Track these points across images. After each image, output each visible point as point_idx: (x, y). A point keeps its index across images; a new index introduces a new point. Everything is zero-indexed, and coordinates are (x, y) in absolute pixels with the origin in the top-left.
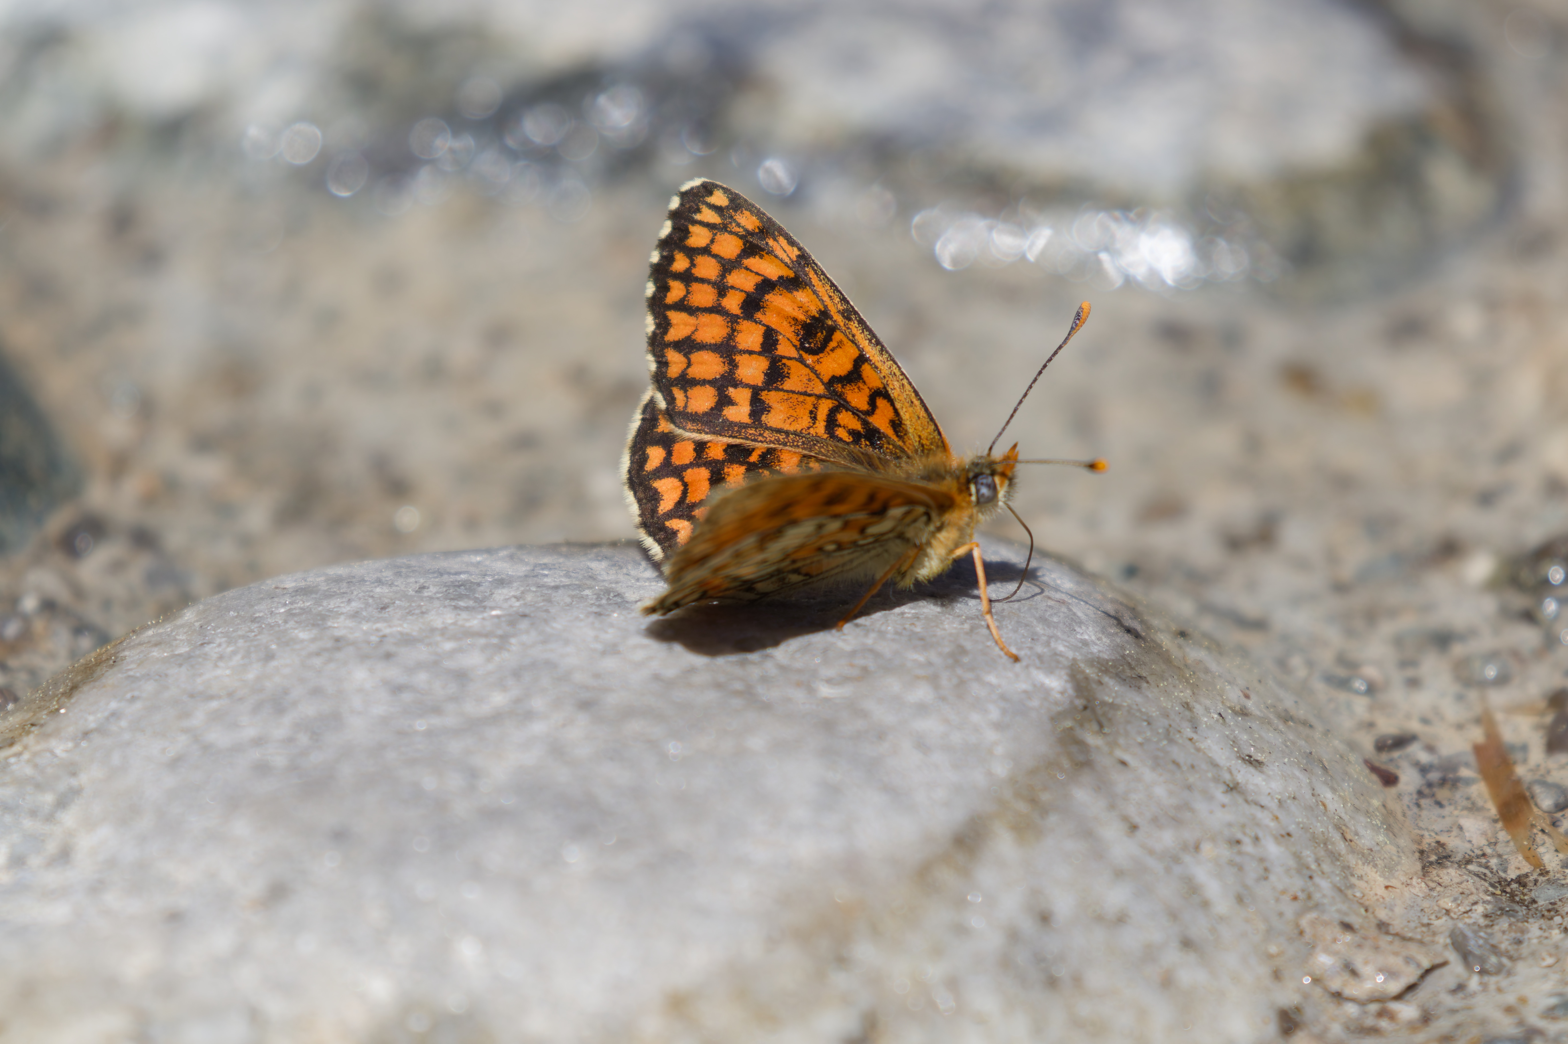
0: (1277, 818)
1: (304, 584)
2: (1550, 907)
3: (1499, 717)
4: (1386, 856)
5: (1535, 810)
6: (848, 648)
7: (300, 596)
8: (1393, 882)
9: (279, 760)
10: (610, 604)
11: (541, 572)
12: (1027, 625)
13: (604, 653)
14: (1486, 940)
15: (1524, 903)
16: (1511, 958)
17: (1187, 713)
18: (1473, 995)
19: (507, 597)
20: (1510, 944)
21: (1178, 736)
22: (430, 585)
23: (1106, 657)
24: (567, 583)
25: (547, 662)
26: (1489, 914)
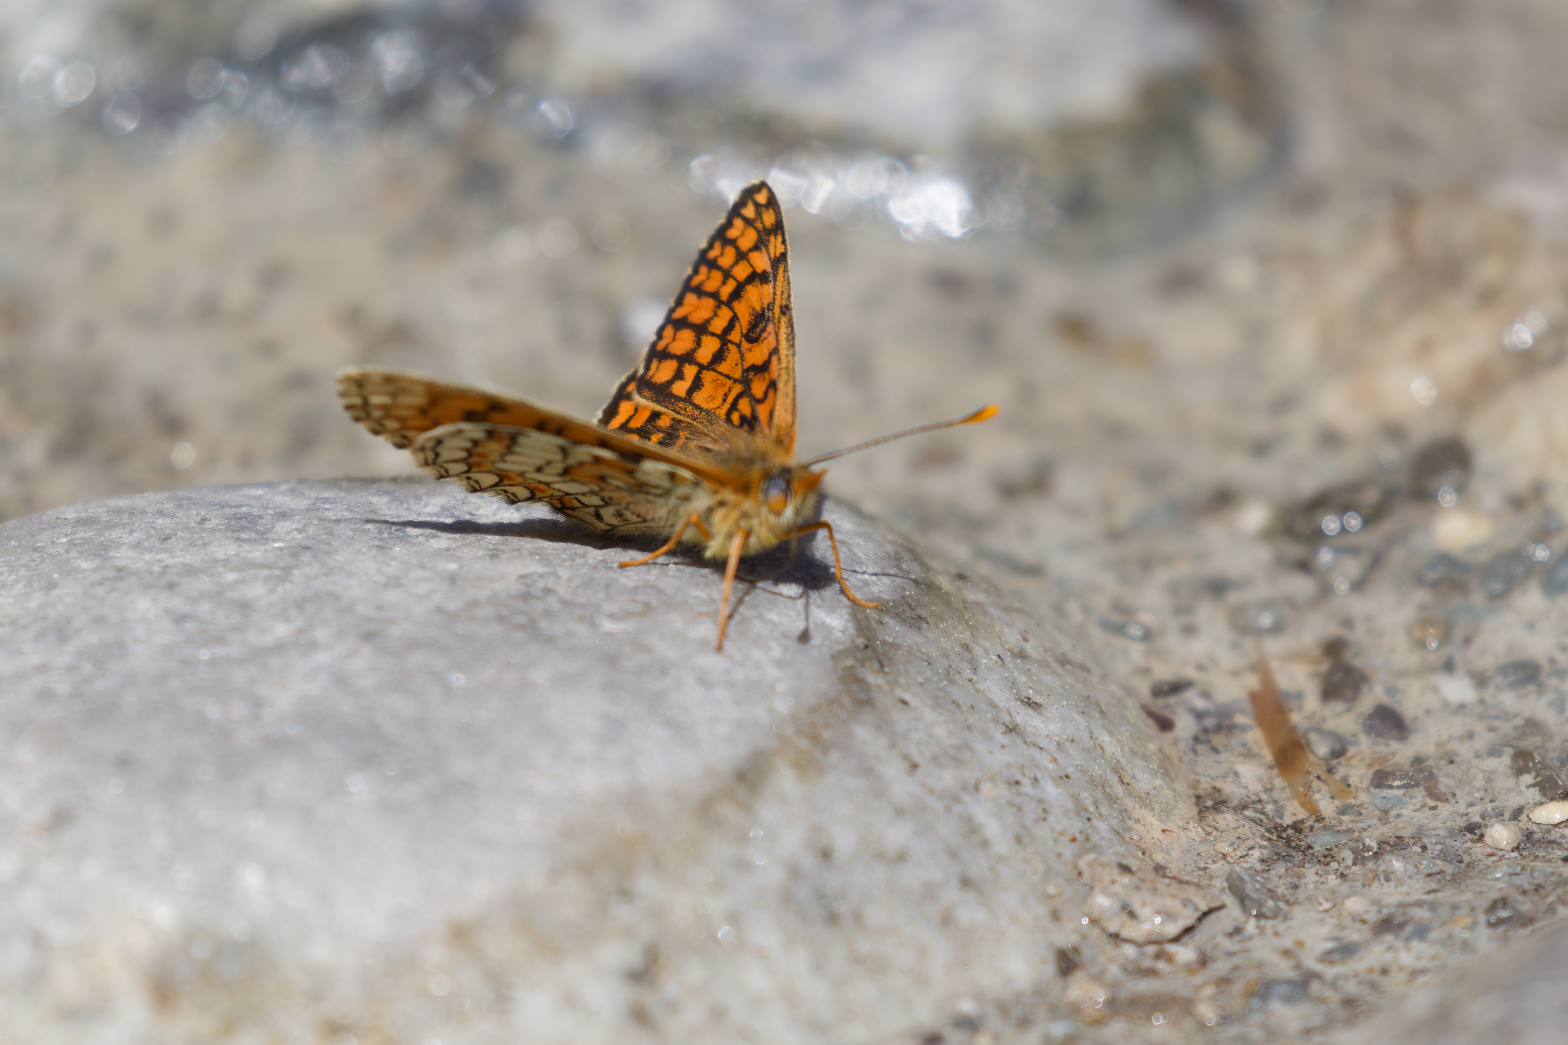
0: (1056, 760)
1: (85, 515)
2: (1326, 853)
3: (1275, 664)
4: (1162, 800)
5: (1311, 757)
6: (630, 584)
7: (82, 527)
8: (1170, 826)
9: (63, 688)
10: (392, 538)
11: (322, 505)
13: (386, 586)
14: (1263, 885)
15: (1300, 849)
16: (1287, 902)
17: (967, 654)
18: (1250, 938)
19: (289, 530)
20: (1286, 889)
21: (957, 677)
22: (211, 517)
23: (886, 597)
24: (348, 517)
25: (330, 594)
26: (1266, 859)
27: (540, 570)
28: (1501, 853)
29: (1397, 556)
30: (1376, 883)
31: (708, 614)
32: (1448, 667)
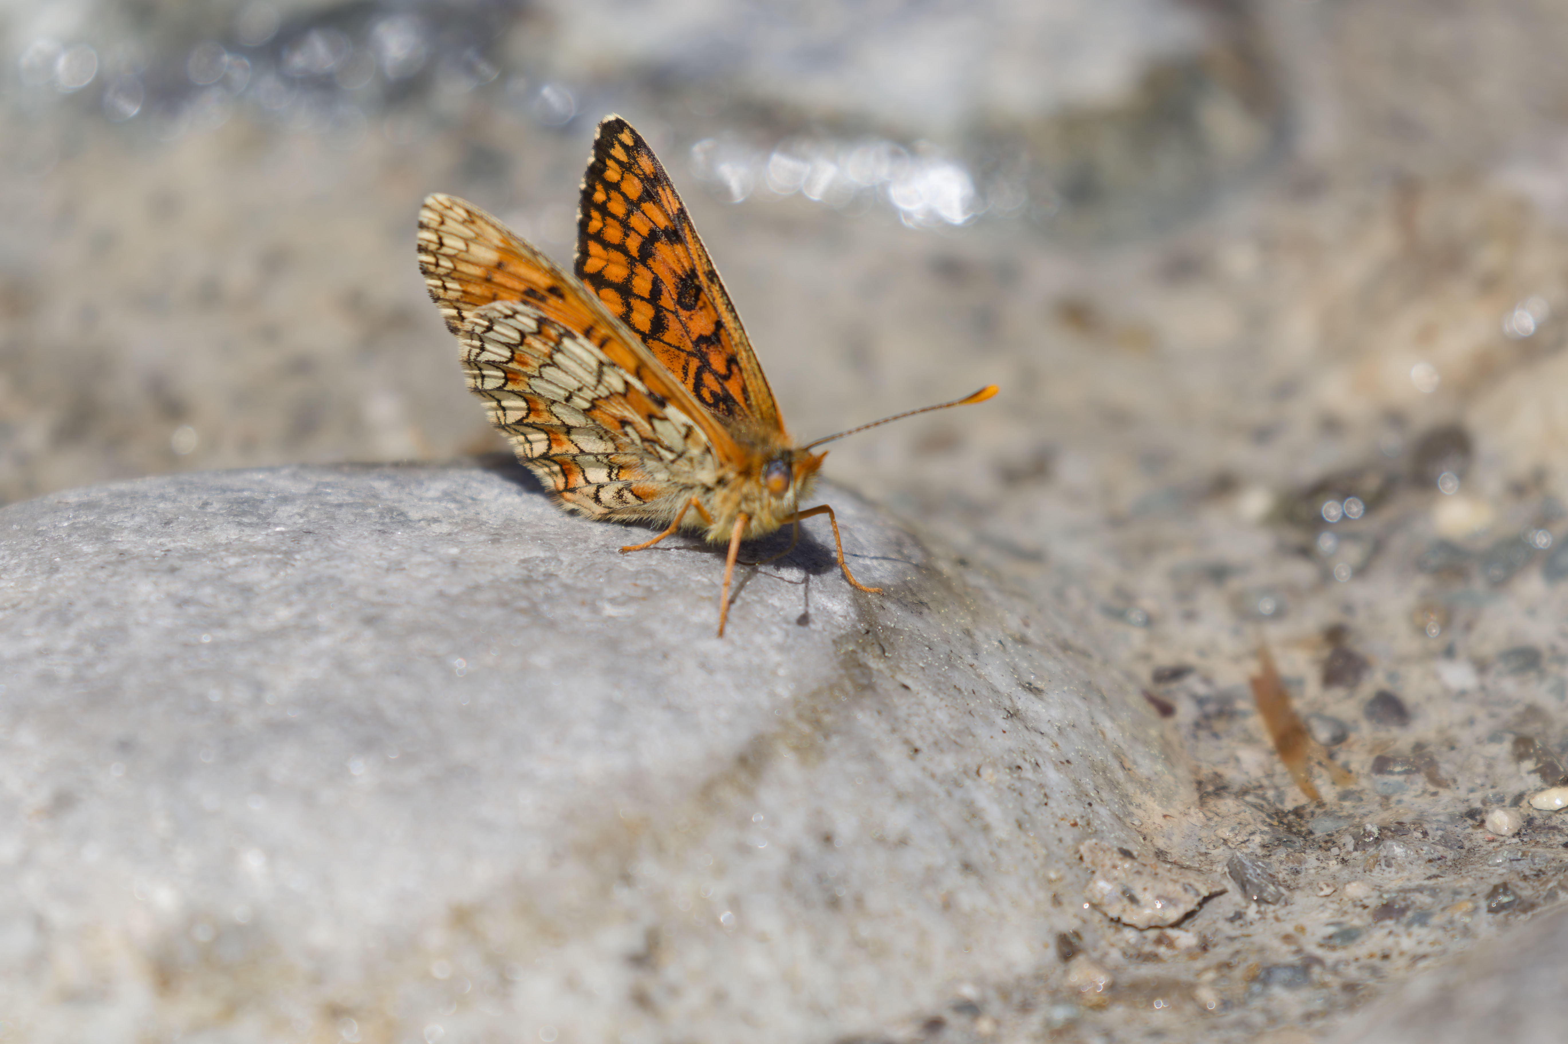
0: (1057, 745)
1: (86, 499)
2: (1327, 838)
3: (1276, 651)
4: (1164, 785)
5: (1312, 743)
6: (632, 568)
7: (84, 511)
8: (1171, 811)
9: (65, 671)
10: (393, 523)
11: (324, 490)
13: (388, 570)
14: (1264, 870)
15: (1301, 835)
16: (1288, 887)
17: (968, 639)
18: (1251, 923)
19: (291, 514)
20: (1287, 874)
21: (959, 662)
22: (213, 501)
23: (887, 582)
24: (350, 502)
25: (332, 578)
26: (1267, 844)
27: (542, 555)
28: (1502, 839)
29: (1398, 543)
30: (1377, 869)
31: (709, 599)
32: (1449, 653)
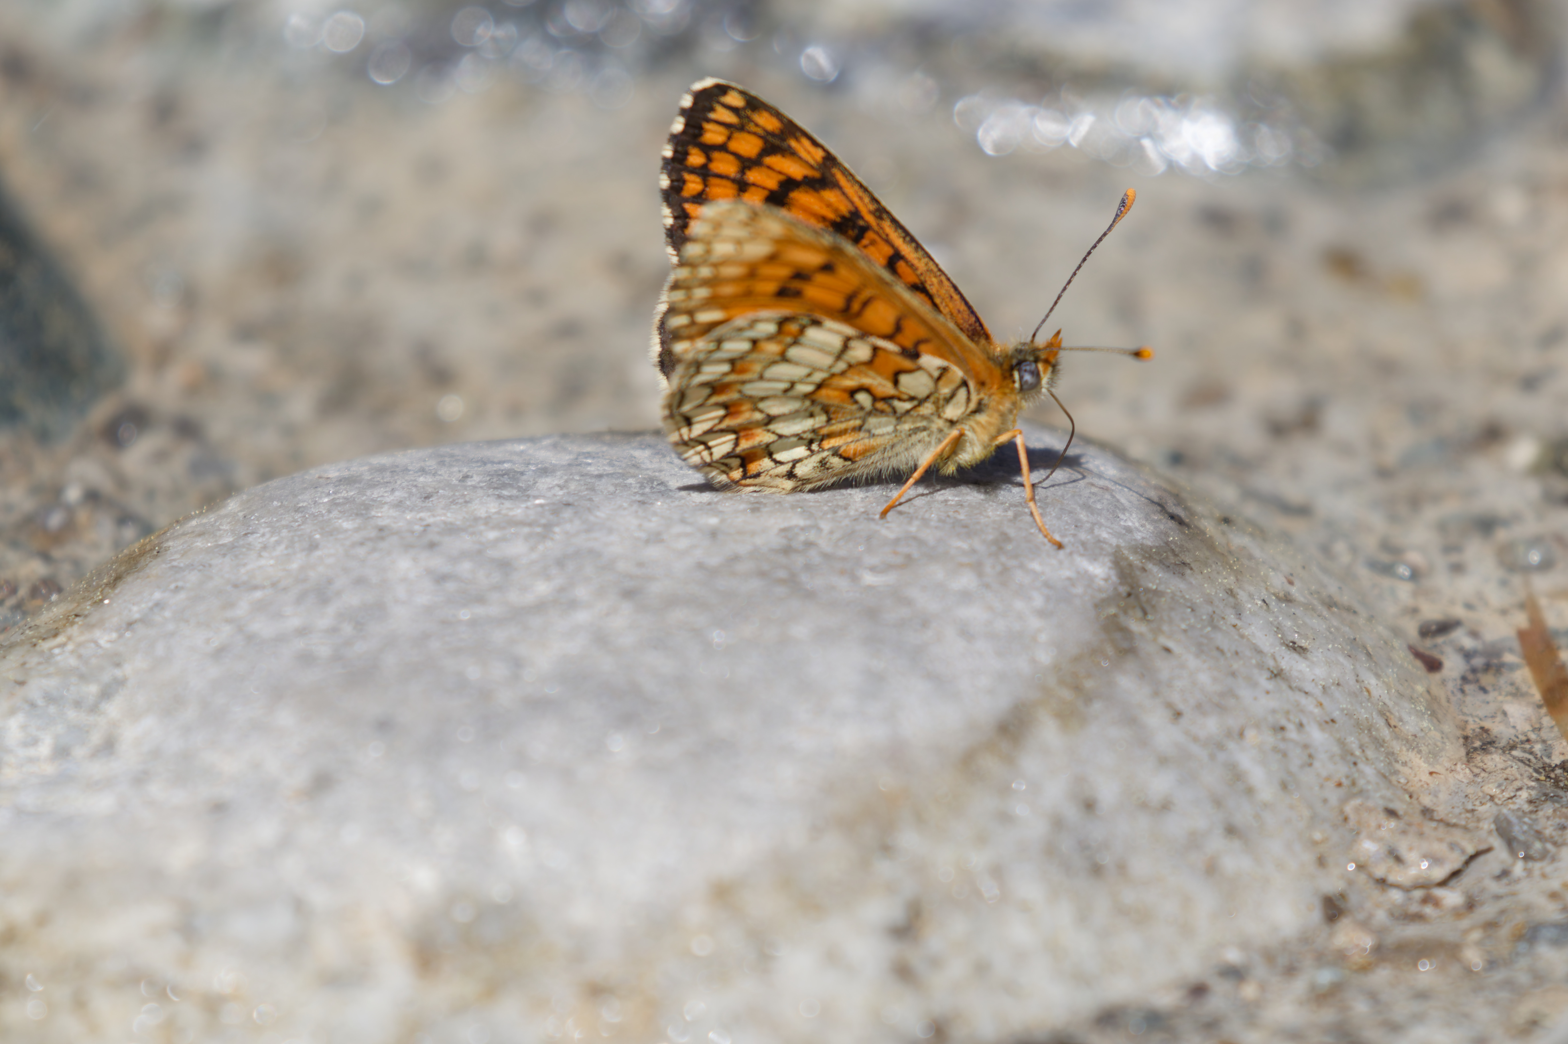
0: (1321, 704)
1: (347, 473)
3: (1543, 602)
4: (1430, 742)
6: (891, 536)
7: (344, 486)
8: (1438, 768)
9: (324, 650)
10: (653, 493)
11: (585, 460)
12: (1070, 512)
13: (647, 542)
14: (1530, 826)
16: (1555, 844)
17: (1231, 599)
18: (1518, 880)
19: (551, 486)
20: (1555, 830)
21: (1222, 622)
22: (473, 474)
23: (1149, 543)
24: (610, 472)
25: (591, 551)
26: (1534, 800)
27: (802, 523)
31: (969, 566)
